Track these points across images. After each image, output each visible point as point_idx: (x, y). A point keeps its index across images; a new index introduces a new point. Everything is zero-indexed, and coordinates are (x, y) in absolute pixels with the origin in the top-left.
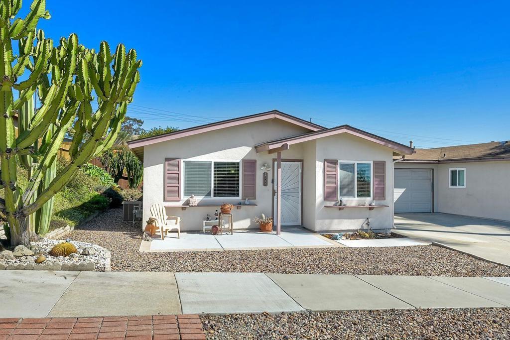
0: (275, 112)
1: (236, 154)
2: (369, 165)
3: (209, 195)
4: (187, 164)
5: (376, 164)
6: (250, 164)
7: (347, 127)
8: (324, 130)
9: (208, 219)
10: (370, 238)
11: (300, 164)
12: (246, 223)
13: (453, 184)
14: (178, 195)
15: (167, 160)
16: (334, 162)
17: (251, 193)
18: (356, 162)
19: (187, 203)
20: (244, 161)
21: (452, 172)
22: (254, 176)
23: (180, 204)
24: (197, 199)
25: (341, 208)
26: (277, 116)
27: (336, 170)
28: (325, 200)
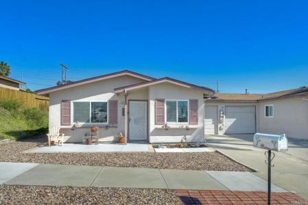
0: (127, 71)
1: (104, 98)
2: (187, 102)
3: (88, 121)
4: (75, 103)
5: (191, 101)
6: (113, 103)
7: (167, 78)
8: (154, 80)
9: (86, 135)
10: (184, 147)
11: (146, 103)
12: (111, 138)
13: (267, 115)
14: (70, 122)
15: (63, 101)
16: (162, 101)
17: (114, 120)
18: (177, 101)
19: (74, 126)
20: (110, 101)
21: (267, 107)
22: (116, 110)
23: (71, 127)
24: (80, 124)
25: (166, 129)
26: (128, 74)
27: (163, 106)
28: (155, 124)
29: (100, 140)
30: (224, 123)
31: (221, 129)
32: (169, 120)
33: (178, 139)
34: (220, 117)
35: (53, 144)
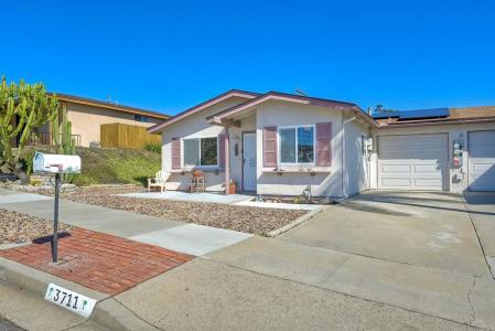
0: (233, 91)
1: (213, 132)
2: (312, 128)
3: (198, 163)
4: (184, 141)
5: (318, 126)
7: (273, 93)
11: (253, 135)
14: (180, 165)
16: (273, 129)
18: (296, 127)
20: (220, 136)
23: (180, 171)
24: (190, 168)
25: (280, 174)
26: (236, 94)
27: (275, 137)
28: (264, 166)
29: (207, 189)
30: (464, 168)
31: (456, 180)
32: (284, 159)
33: (298, 190)
34: (454, 155)
35: (158, 189)
